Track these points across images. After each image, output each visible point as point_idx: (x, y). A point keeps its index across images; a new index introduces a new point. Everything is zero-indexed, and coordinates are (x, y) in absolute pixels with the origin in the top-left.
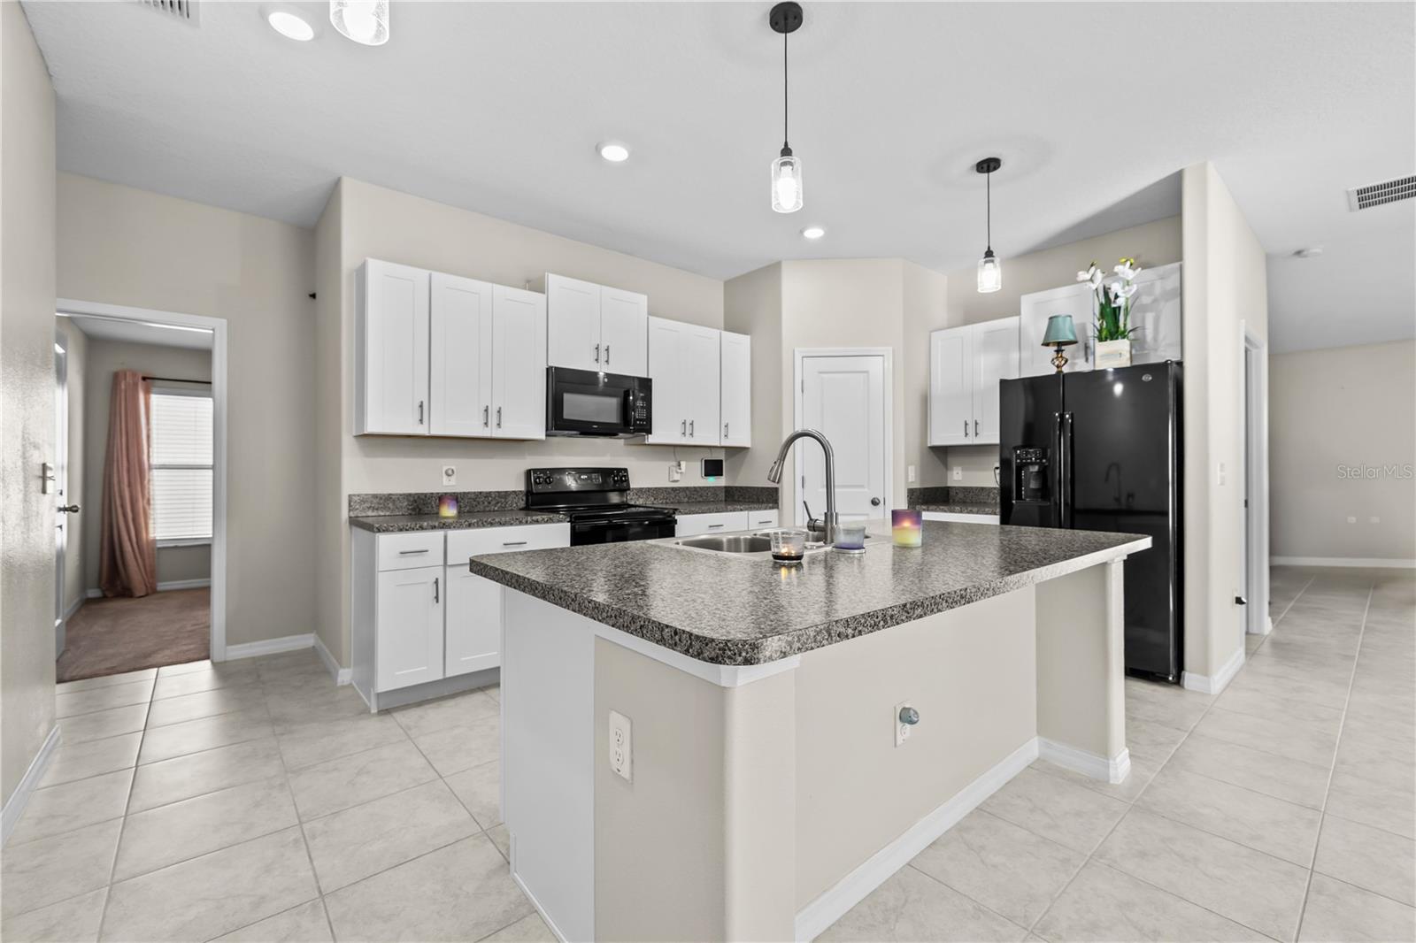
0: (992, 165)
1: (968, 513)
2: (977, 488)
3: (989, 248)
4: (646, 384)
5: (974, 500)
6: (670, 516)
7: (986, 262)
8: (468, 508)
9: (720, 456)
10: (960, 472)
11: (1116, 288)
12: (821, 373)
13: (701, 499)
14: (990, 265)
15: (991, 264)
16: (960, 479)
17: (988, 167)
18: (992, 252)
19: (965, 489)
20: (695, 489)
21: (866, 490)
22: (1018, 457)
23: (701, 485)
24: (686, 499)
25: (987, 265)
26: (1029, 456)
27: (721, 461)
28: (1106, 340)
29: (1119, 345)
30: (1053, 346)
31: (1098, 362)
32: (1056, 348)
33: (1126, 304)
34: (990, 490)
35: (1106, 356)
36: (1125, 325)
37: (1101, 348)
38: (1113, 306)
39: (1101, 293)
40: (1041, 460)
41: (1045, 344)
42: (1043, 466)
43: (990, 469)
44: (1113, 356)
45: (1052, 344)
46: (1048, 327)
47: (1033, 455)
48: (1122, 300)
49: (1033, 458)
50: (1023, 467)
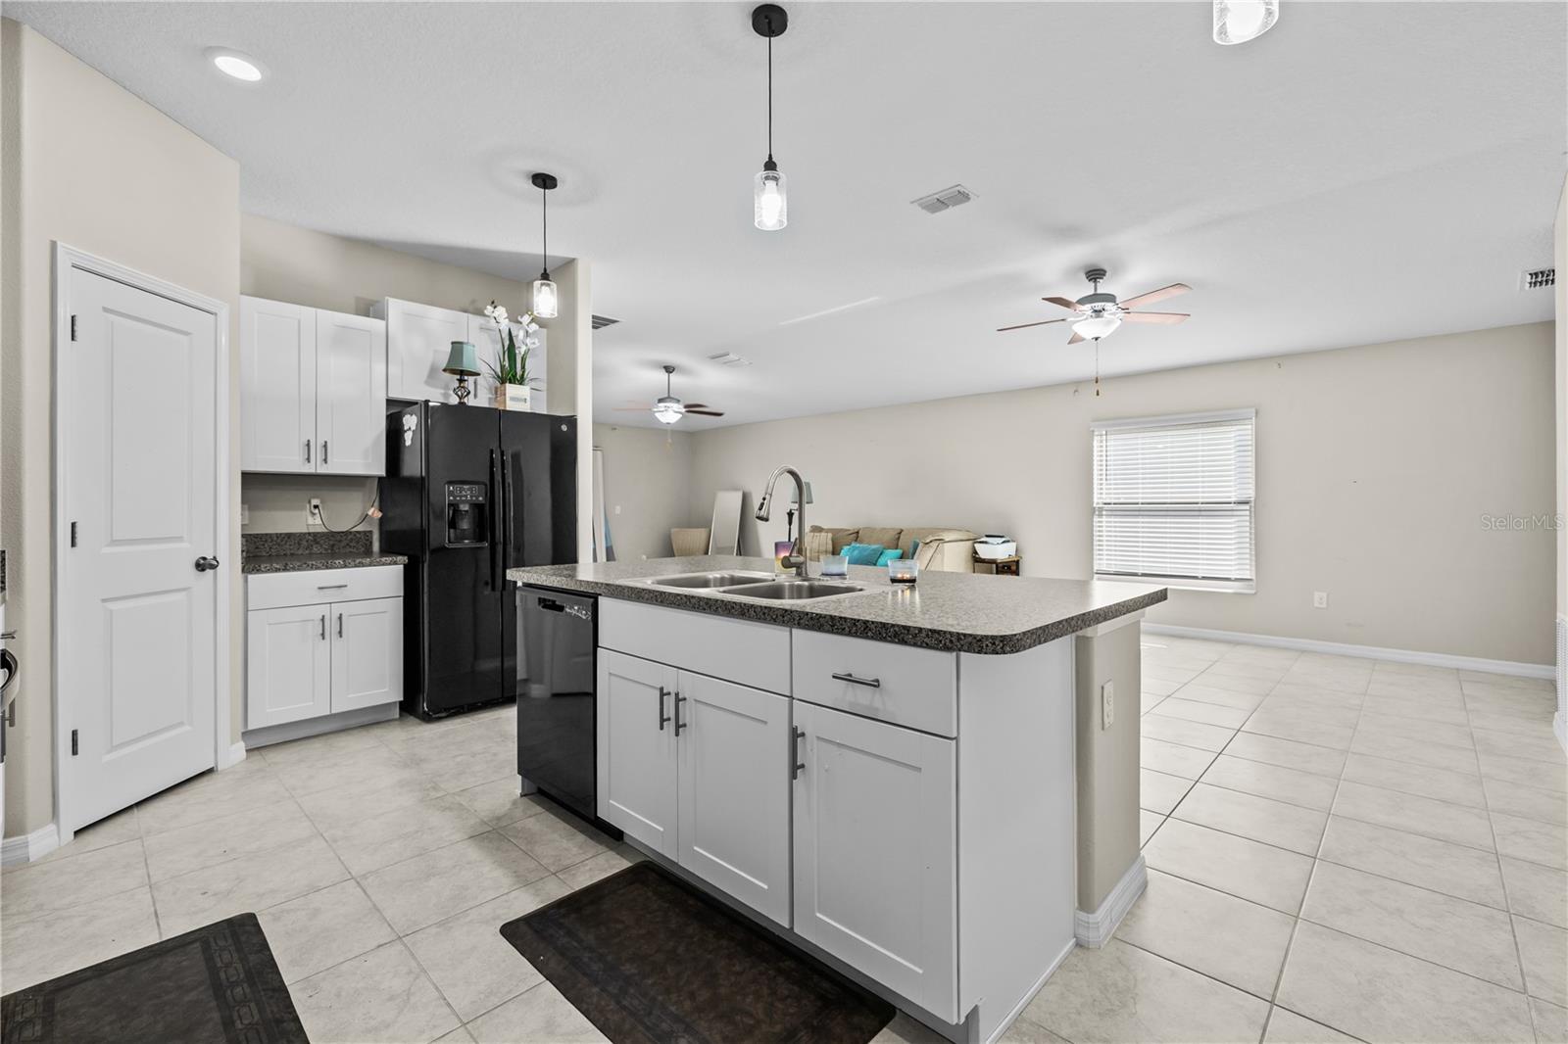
1: (356, 566)
2: (278, 535)
7: (542, 285)
10: (259, 514)
11: (520, 335)
16: (260, 522)
21: (187, 544)
22: (451, 493)
25: (543, 287)
26: (464, 493)
28: (510, 382)
29: (523, 391)
30: (455, 374)
31: (508, 402)
32: (458, 377)
33: (526, 353)
34: (302, 536)
35: (513, 399)
36: (524, 372)
37: (511, 389)
38: (517, 352)
39: (505, 335)
40: (477, 497)
41: (444, 370)
42: (476, 504)
43: (303, 508)
44: (519, 399)
45: (453, 372)
46: (450, 350)
47: (469, 492)
48: (523, 349)
49: (468, 496)
50: (452, 505)
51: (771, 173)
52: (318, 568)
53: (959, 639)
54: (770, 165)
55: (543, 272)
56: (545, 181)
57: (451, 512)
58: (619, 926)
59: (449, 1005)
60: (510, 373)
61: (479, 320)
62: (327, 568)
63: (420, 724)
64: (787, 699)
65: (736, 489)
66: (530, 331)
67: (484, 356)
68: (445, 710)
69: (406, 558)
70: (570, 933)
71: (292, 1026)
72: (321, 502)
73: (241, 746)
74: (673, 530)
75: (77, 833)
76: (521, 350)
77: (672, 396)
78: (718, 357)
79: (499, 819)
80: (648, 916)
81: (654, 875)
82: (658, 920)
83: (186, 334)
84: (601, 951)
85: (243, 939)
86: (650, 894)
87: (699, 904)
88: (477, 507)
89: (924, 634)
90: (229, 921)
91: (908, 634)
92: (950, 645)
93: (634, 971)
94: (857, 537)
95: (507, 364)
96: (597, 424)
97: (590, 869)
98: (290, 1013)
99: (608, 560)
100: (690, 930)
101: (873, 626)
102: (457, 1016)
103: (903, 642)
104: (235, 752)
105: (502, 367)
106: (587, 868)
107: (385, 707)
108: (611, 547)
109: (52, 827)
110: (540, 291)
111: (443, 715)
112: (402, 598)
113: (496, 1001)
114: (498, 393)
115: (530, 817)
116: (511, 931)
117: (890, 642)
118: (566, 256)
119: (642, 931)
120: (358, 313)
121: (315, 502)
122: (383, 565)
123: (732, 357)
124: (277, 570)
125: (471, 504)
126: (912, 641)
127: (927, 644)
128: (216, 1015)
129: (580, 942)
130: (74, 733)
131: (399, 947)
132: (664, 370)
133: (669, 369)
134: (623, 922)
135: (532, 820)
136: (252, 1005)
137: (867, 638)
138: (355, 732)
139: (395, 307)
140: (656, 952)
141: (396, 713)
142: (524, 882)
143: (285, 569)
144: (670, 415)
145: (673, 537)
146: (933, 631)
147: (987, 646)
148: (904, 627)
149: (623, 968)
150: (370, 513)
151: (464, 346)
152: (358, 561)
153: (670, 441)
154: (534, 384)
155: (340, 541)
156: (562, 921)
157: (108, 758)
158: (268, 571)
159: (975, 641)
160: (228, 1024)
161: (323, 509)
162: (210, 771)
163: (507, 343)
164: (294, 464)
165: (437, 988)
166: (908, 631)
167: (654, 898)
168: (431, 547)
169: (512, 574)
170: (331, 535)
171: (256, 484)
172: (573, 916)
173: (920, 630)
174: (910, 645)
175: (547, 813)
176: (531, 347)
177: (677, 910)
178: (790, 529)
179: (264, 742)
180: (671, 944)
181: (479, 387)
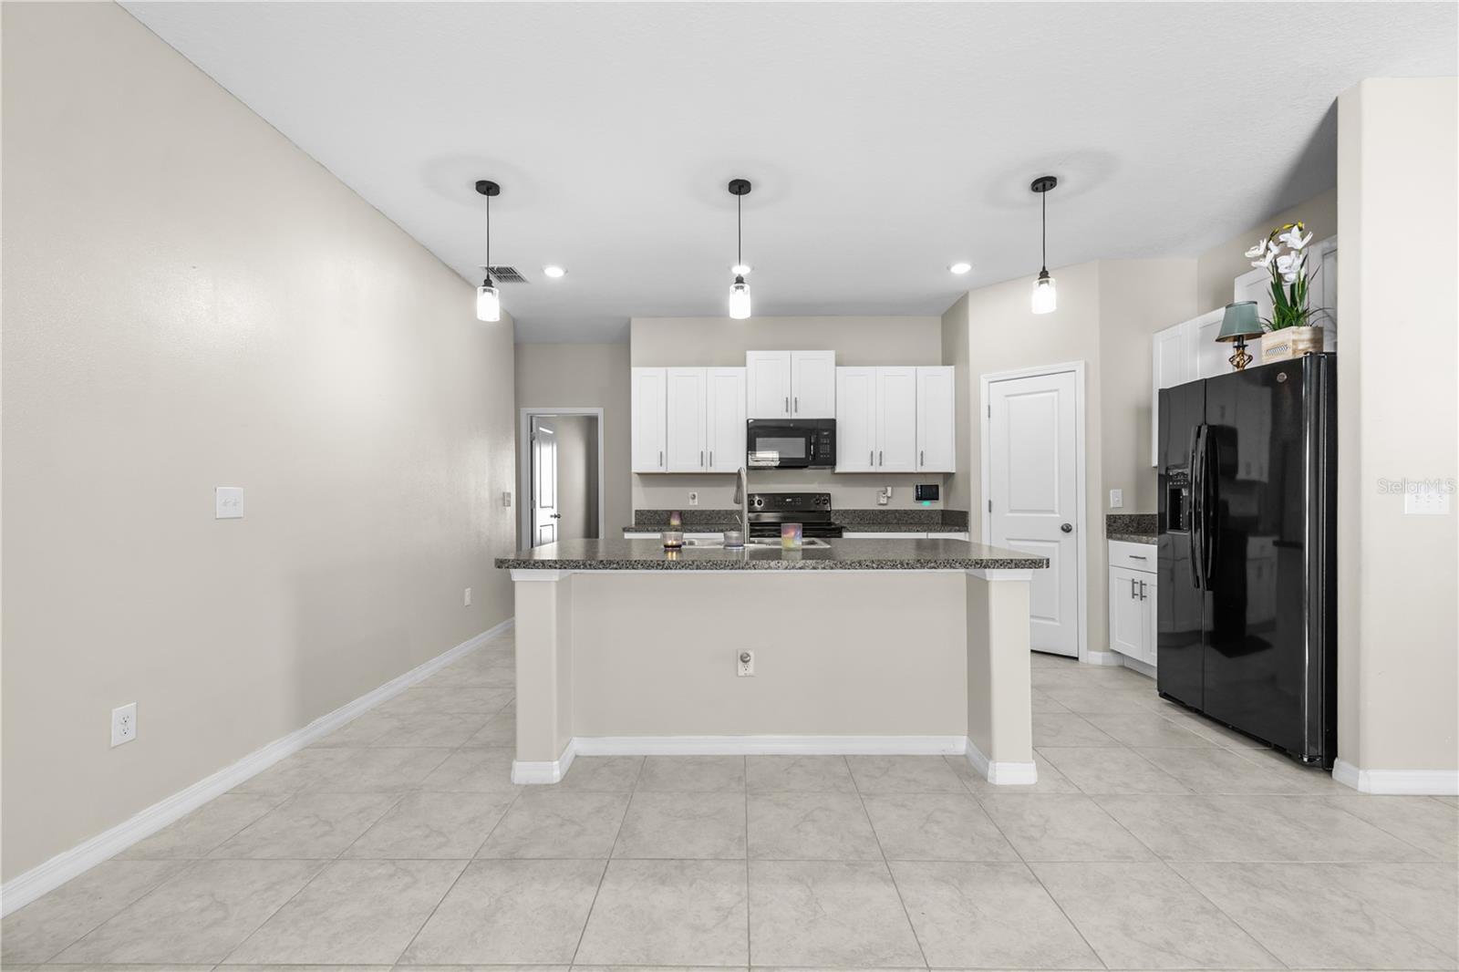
0: (1048, 183)
3: (1044, 268)
4: (831, 425)
9: (939, 482)
12: (1007, 396)
13: (912, 521)
14: (1044, 286)
15: (1046, 284)
17: (1044, 185)
18: (1047, 273)
20: (906, 512)
23: (911, 508)
24: (895, 521)
27: (937, 486)
30: (1231, 341)
32: (1237, 344)
52: (1134, 541)
83: (1055, 390)
104: (1093, 657)
124: (1118, 539)
143: (1121, 539)
158: (1115, 539)
162: (1073, 659)
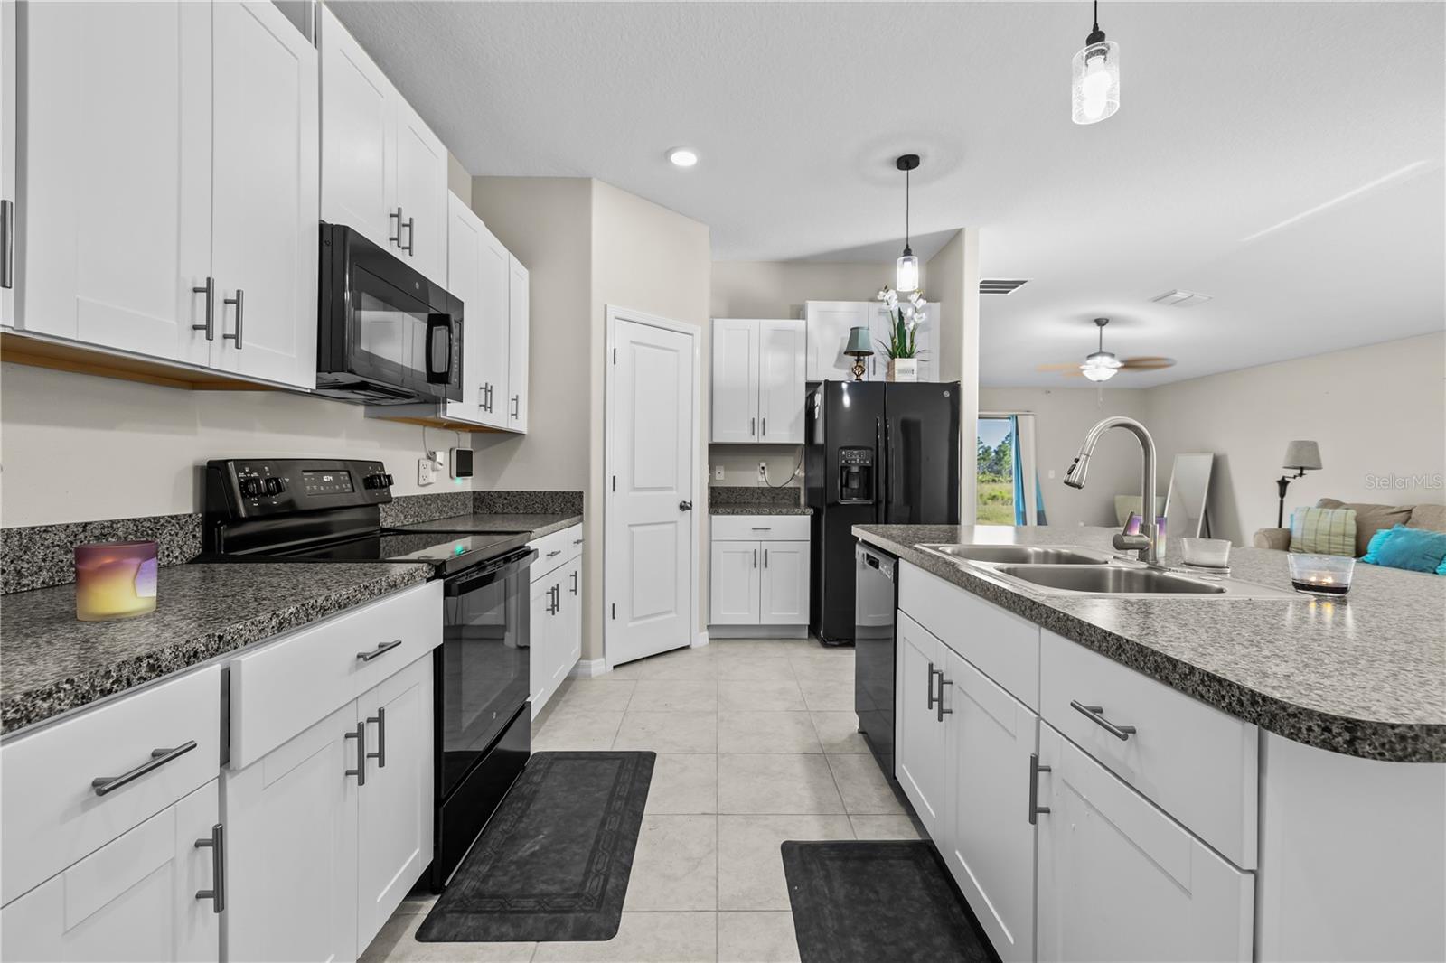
0: (910, 163)
1: (777, 514)
2: (741, 488)
5: (738, 501)
6: (524, 547)
7: (904, 260)
8: (45, 575)
10: (723, 472)
11: (909, 312)
16: (722, 478)
19: (729, 489)
20: (447, 497)
21: (675, 493)
22: (843, 457)
25: (905, 263)
26: (854, 457)
27: (471, 452)
28: (900, 357)
29: (911, 363)
30: (854, 355)
31: (896, 375)
32: (856, 358)
33: (914, 330)
34: (754, 489)
35: (903, 371)
36: (912, 346)
37: (900, 363)
38: (906, 328)
39: (896, 315)
40: (865, 461)
41: (845, 353)
42: (865, 467)
43: (756, 469)
44: (907, 371)
45: (853, 353)
46: (849, 336)
47: (858, 456)
48: (912, 325)
49: (857, 460)
50: (846, 467)
51: (1098, 46)
52: (753, 514)
53: (1254, 703)
54: (1096, 36)
55: (905, 248)
56: (908, 162)
57: (844, 474)
58: (872, 896)
59: (717, 887)
60: (901, 347)
61: (875, 307)
62: (759, 514)
63: (818, 647)
64: (1035, 716)
65: (1204, 452)
66: (918, 307)
67: (878, 337)
68: (837, 640)
69: (812, 510)
70: (828, 878)
71: (628, 844)
72: (767, 464)
73: (706, 634)
74: (1118, 498)
75: (615, 667)
76: (909, 327)
77: (1104, 350)
78: (1163, 299)
79: (832, 745)
80: (904, 901)
81: (933, 861)
82: (911, 910)
83: (676, 351)
84: (844, 911)
85: (640, 769)
86: (918, 878)
87: (963, 917)
88: (866, 470)
89: (1197, 678)
90: (640, 753)
91: (1174, 671)
92: (1238, 708)
93: (861, 949)
94: (1409, 518)
95: (897, 340)
96: (984, 387)
97: (880, 825)
98: (634, 835)
99: (1039, 523)
100: (937, 941)
101: (1127, 647)
102: (717, 901)
103: (1167, 681)
104: (701, 639)
105: (893, 343)
106: (878, 823)
107: (797, 627)
108: (1043, 512)
109: (602, 660)
110: (902, 267)
111: (836, 643)
112: (809, 543)
113: (748, 905)
114: (890, 367)
115: (856, 754)
116: (789, 850)
117: (1148, 675)
118: (954, 228)
119: (891, 914)
120: (792, 318)
121: (763, 464)
122: (796, 514)
123: (1180, 295)
124: (729, 514)
125: (860, 468)
126: (1180, 684)
127: (1202, 696)
128: (601, 814)
129: (832, 891)
130: (614, 605)
131: (713, 821)
132: (1095, 323)
133: (1101, 322)
134: (876, 892)
135: (857, 757)
136: (619, 817)
137: (1120, 661)
138: (775, 642)
139: (813, 307)
140: (892, 943)
141: (805, 634)
142: (822, 812)
143: (733, 514)
144: (1102, 370)
145: (1117, 506)
146: (1213, 678)
147: (1310, 729)
148: (1169, 659)
149: (853, 940)
150: (796, 473)
151: (860, 330)
152: (779, 510)
153: (1101, 400)
154: (920, 356)
155: (778, 494)
156: (827, 862)
157: (630, 625)
158: (723, 514)
159: (1282, 713)
160: (603, 823)
161: (768, 470)
162: (687, 647)
163: (897, 321)
164: (744, 437)
165: (717, 869)
166: (1175, 666)
167: (920, 885)
168: (828, 502)
169: (856, 531)
170: (772, 489)
171: (719, 452)
172: (839, 863)
173: (1192, 669)
174: (1176, 688)
175: (872, 756)
176: (919, 321)
177: (936, 911)
178: (1282, 502)
179: (723, 635)
180: (911, 944)
181: (877, 364)
